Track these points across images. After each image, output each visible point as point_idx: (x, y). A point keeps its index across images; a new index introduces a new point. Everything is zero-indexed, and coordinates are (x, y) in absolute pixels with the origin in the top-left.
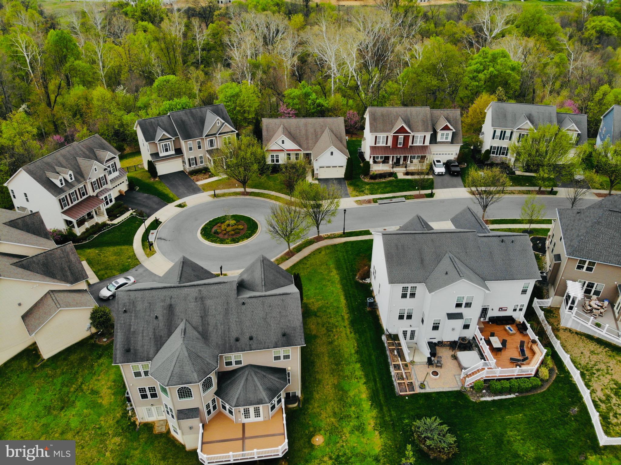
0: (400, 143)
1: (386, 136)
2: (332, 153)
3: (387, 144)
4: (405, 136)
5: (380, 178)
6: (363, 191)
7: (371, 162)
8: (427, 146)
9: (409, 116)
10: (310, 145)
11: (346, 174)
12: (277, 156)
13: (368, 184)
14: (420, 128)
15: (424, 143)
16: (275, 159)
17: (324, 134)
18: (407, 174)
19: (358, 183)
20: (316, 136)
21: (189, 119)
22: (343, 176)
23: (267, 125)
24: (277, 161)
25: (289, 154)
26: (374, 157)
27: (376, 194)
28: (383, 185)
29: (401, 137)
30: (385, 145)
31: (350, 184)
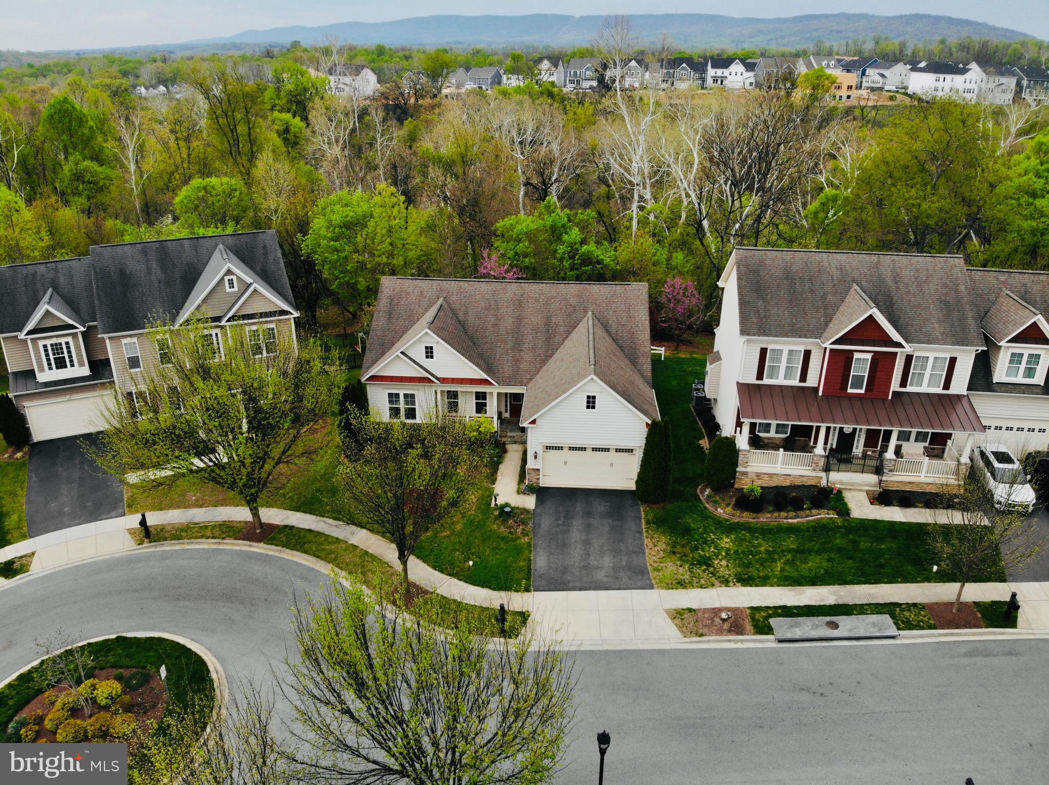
0: (858, 382)
1: (802, 349)
2: (591, 402)
3: (803, 378)
4: (877, 356)
5: (779, 508)
6: (706, 562)
7: (742, 442)
8: (959, 397)
9: (890, 282)
10: (524, 366)
11: (642, 479)
12: (410, 398)
13: (729, 528)
14: (937, 329)
15: (947, 386)
16: (402, 405)
17: (574, 335)
18: (884, 497)
19: (689, 520)
20: (548, 340)
21: (149, 269)
22: (632, 486)
23: (391, 299)
24: (411, 413)
25: (453, 395)
26: (753, 426)
27: (764, 581)
28: (791, 543)
29: (863, 357)
30: (795, 382)
31: (659, 523)
